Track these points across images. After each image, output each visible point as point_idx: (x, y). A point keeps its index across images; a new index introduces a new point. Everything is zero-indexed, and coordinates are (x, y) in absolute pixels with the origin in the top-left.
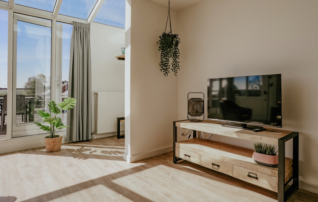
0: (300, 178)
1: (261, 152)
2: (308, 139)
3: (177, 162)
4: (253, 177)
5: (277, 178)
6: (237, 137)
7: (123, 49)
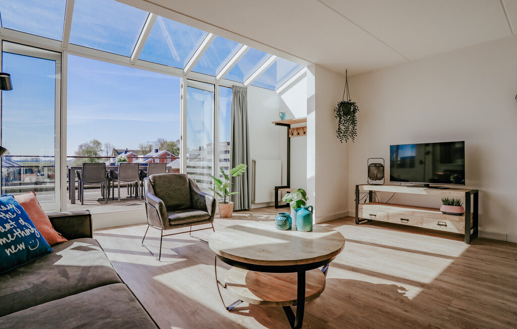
0: (479, 228)
1: (449, 205)
2: (486, 196)
3: (360, 223)
4: (443, 225)
5: (464, 223)
6: (426, 194)
7: (281, 114)
